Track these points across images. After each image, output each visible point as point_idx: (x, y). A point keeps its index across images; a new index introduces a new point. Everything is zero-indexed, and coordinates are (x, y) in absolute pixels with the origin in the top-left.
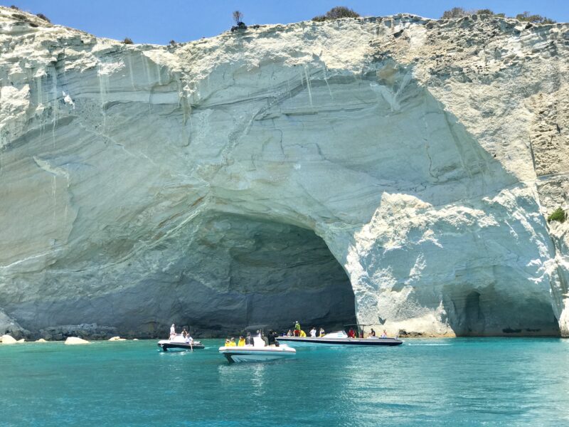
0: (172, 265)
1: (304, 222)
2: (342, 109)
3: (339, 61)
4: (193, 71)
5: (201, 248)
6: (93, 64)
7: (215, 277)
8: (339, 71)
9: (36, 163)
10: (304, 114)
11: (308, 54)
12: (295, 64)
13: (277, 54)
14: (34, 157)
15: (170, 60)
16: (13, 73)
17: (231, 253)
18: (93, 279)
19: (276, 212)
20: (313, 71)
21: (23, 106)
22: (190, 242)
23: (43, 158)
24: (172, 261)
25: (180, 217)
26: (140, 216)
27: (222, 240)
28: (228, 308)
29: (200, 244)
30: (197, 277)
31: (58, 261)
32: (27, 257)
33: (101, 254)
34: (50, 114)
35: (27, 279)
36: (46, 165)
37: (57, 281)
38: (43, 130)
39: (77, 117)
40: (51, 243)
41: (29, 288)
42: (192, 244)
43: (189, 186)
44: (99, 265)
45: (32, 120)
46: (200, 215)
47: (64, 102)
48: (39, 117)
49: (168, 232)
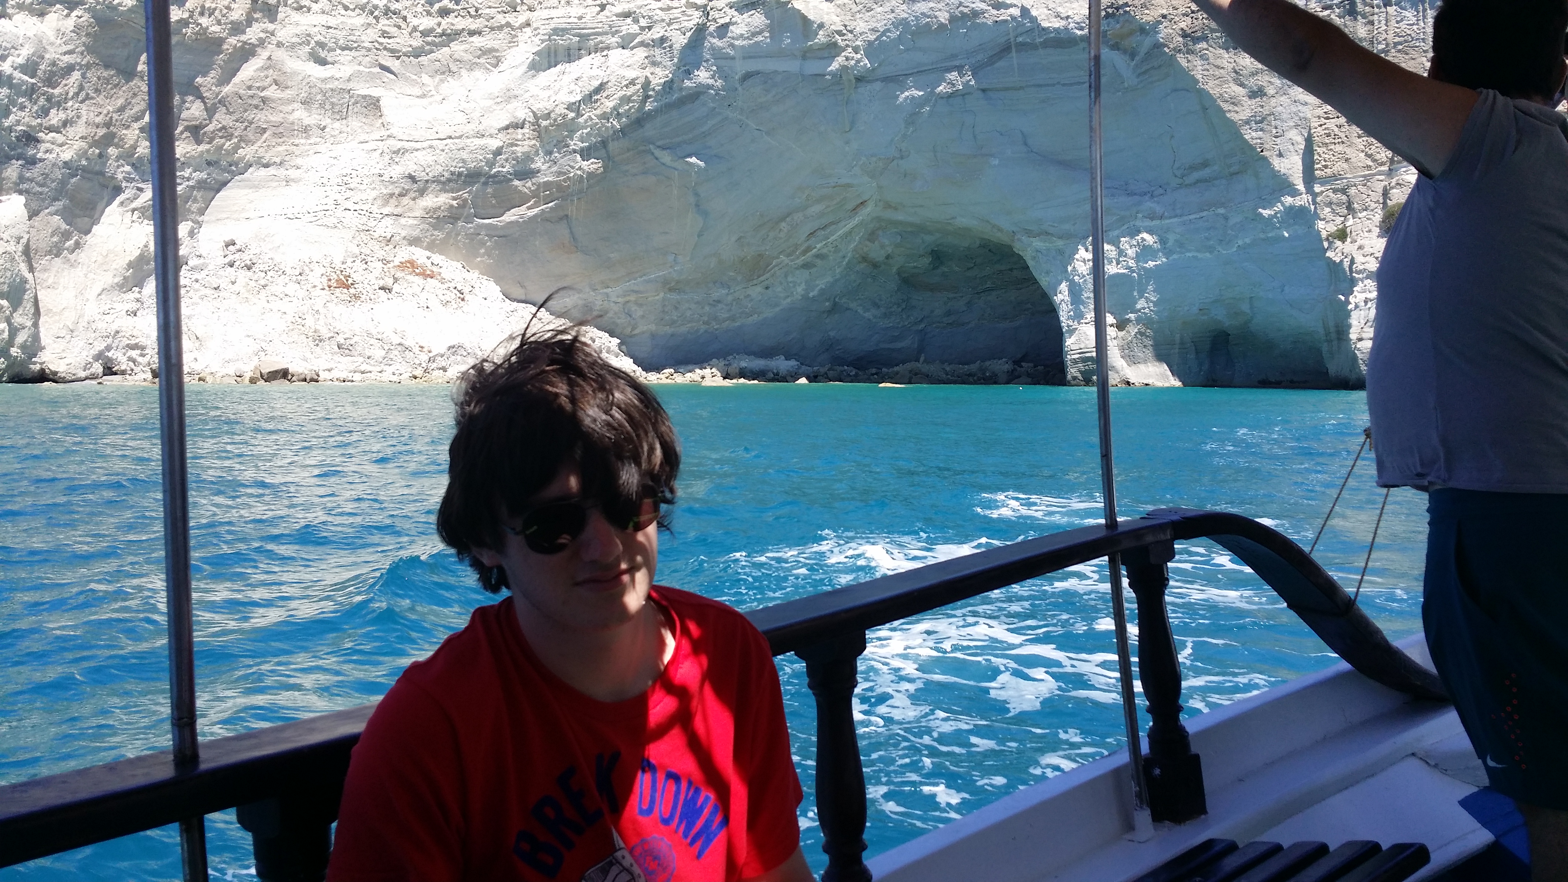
0: (822, 289)
1: (999, 234)
2: (1058, 83)
3: (1058, 16)
4: (858, 29)
5: (863, 266)
6: (727, 20)
7: (876, 305)
8: (1057, 30)
9: (653, 154)
10: (1007, 89)
11: (1015, 6)
12: (998, 19)
13: (973, 6)
14: (651, 147)
15: (828, 14)
16: (624, 32)
17: (899, 273)
18: (720, 306)
19: (963, 221)
20: (1020, 30)
21: (637, 78)
22: (847, 260)
23: (663, 148)
24: (822, 284)
25: (834, 226)
26: (783, 224)
27: (888, 257)
28: (892, 346)
29: (859, 262)
30: (853, 305)
31: (678, 282)
32: (641, 277)
33: (731, 274)
34: (670, 88)
35: (641, 305)
36: (666, 157)
37: (676, 308)
38: (661, 111)
39: (705, 92)
40: (671, 258)
41: (643, 317)
42: (849, 261)
43: (849, 186)
44: (729, 288)
45: (648, 97)
46: (861, 224)
47: (688, 73)
48: (657, 93)
49: (818, 246)
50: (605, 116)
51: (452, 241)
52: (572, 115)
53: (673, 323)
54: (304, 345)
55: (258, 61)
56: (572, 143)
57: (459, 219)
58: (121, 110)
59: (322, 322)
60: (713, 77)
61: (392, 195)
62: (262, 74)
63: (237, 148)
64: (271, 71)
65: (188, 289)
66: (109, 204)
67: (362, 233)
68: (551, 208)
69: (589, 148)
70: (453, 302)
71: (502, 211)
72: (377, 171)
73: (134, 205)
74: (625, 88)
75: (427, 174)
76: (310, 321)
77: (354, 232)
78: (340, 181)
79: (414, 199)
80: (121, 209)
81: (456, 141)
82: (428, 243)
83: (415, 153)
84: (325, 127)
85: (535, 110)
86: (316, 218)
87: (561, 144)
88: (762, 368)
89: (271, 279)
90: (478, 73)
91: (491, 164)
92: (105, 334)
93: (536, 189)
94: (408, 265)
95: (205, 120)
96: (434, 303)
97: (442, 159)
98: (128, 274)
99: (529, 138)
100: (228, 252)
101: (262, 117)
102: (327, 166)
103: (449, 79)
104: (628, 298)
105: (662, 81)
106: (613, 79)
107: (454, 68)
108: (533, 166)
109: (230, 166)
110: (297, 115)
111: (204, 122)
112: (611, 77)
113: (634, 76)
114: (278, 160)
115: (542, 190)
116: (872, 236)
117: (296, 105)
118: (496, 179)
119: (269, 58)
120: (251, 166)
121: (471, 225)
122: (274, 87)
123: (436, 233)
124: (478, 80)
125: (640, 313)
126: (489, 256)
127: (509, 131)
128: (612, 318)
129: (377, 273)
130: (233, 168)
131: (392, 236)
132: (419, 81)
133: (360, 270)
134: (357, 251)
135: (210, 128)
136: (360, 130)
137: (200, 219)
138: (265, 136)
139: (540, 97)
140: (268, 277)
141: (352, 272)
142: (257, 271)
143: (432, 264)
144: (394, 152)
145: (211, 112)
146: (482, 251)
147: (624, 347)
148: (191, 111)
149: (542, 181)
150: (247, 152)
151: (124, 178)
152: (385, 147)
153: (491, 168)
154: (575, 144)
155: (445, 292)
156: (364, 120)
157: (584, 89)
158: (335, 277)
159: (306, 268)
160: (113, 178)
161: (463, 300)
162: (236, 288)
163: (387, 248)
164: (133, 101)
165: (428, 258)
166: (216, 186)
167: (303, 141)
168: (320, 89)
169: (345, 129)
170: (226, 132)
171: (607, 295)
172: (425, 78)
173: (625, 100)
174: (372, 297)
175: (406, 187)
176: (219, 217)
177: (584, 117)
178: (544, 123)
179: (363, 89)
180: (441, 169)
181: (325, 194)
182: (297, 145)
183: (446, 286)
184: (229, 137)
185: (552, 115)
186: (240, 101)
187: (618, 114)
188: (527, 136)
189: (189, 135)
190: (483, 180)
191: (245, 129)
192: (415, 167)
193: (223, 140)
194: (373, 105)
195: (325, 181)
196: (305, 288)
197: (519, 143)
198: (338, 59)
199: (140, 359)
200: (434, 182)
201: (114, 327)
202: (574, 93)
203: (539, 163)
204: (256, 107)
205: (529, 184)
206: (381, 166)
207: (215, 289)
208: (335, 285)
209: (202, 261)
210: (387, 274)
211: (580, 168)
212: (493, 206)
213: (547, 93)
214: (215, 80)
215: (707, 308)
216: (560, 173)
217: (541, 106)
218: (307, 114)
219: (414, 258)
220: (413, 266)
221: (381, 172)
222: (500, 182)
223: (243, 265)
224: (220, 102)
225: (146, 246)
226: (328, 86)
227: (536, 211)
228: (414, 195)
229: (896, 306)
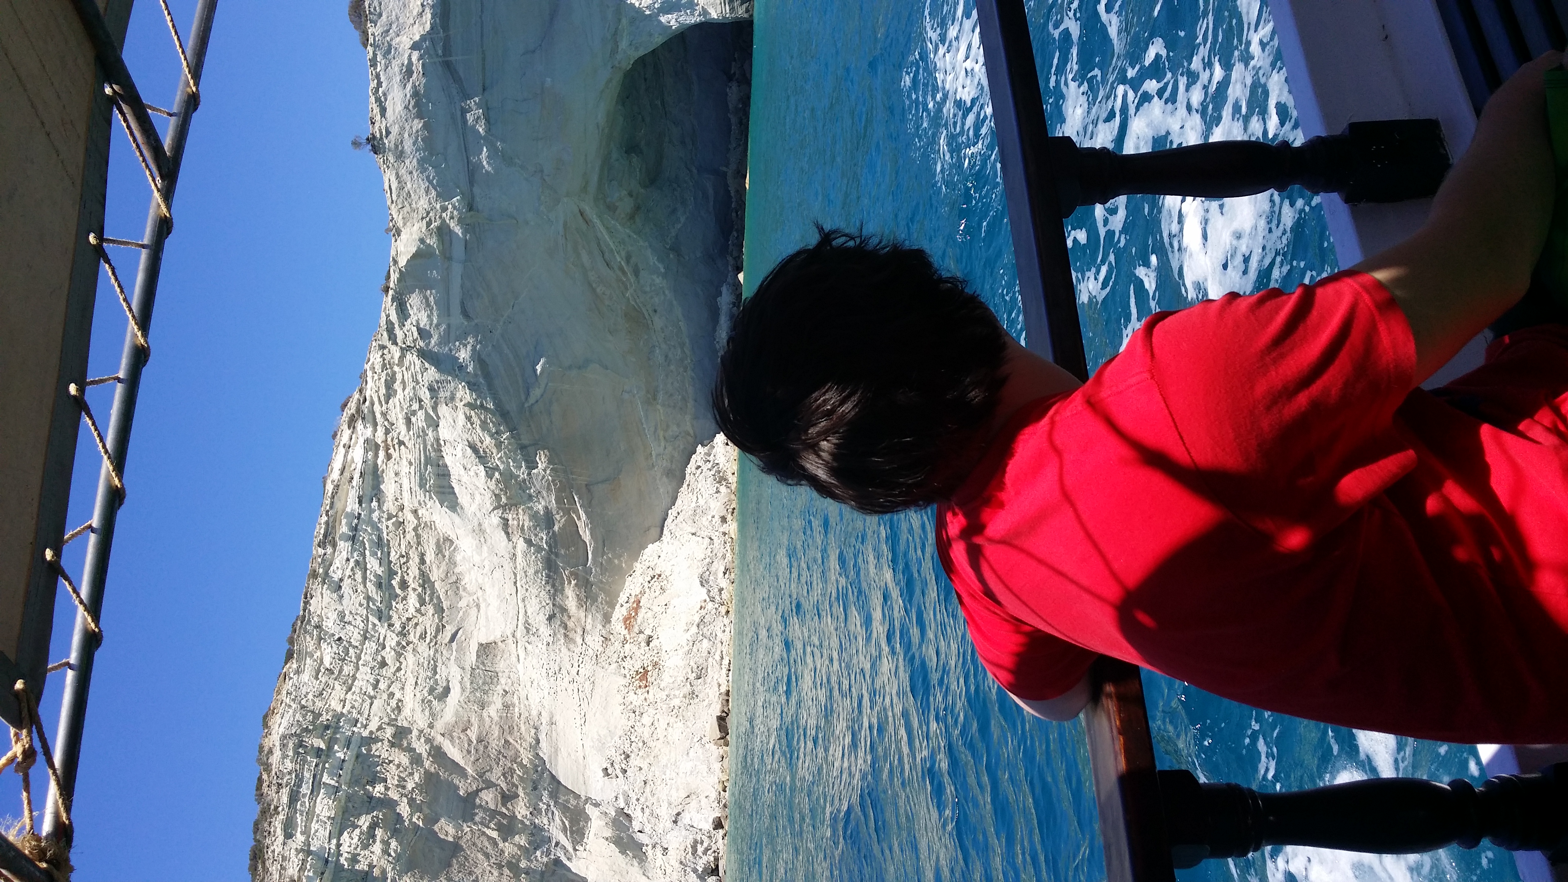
0: (658, 260)
1: (614, 82)
2: (481, 17)
3: (421, 15)
4: (426, 206)
5: (637, 219)
6: (414, 329)
7: (674, 211)
8: (434, 16)
9: (532, 405)
10: (484, 69)
11: (410, 56)
12: (422, 72)
13: (408, 96)
14: (526, 405)
15: (411, 234)
16: (424, 424)
17: (646, 187)
18: (670, 355)
20: (432, 52)
21: (465, 414)
22: (632, 234)
23: (528, 394)
24: (653, 259)
25: (602, 243)
26: (598, 290)
27: (630, 195)
29: (634, 222)
30: (673, 233)
31: (648, 392)
32: (642, 424)
33: (642, 343)
34: (475, 384)
35: (668, 426)
36: (536, 393)
37: (671, 395)
38: (495, 394)
39: (479, 353)
40: (626, 396)
41: (678, 425)
42: (634, 232)
43: (565, 224)
44: (654, 346)
45: (482, 406)
46: (600, 217)
47: (461, 367)
48: (479, 396)
49: (619, 259)
50: (499, 445)
51: (607, 587)
52: (497, 474)
53: (684, 399)
54: (697, 707)
55: (445, 744)
56: (522, 476)
57: (588, 580)
58: (487, 856)
59: (677, 693)
60: (465, 346)
61: (566, 636)
62: (457, 741)
63: (521, 765)
64: (454, 734)
65: (645, 807)
66: (569, 870)
67: (599, 661)
68: (579, 498)
69: (526, 461)
70: (662, 584)
71: (581, 543)
72: (544, 647)
73: (571, 849)
74: (474, 426)
75: (547, 604)
76: (676, 702)
77: (598, 667)
78: (553, 678)
79: (570, 617)
80: (574, 860)
81: (518, 578)
82: (608, 607)
83: (529, 614)
84: (505, 691)
85: (492, 508)
86: (585, 698)
87: (523, 486)
89: (638, 738)
90: (458, 558)
91: (539, 549)
92: (683, 873)
93: (563, 511)
94: (628, 622)
95: (497, 790)
96: (662, 600)
97: (535, 591)
98: (631, 854)
99: (517, 514)
100: (614, 774)
101: (495, 744)
102: (539, 689)
103: (463, 583)
104: (661, 437)
105: (468, 391)
106: (466, 436)
107: (454, 578)
108: (542, 513)
109: (537, 771)
110: (493, 714)
111: (499, 790)
112: (464, 438)
113: (463, 417)
114: (533, 731)
115: (563, 506)
116: (611, 208)
117: (485, 714)
118: (553, 545)
119: (443, 735)
120: (537, 754)
121: (594, 570)
122: (468, 732)
123: (600, 600)
124: (464, 558)
125: (675, 428)
126: (621, 556)
127: (510, 532)
128: (679, 452)
129: (635, 649)
130: (539, 769)
131: (602, 636)
132: (464, 609)
133: (631, 662)
134: (614, 666)
135: (504, 786)
136: (508, 661)
137: (584, 798)
138: (511, 741)
139: (481, 501)
140: (636, 740)
141: (633, 669)
142: (630, 749)
143: (627, 602)
144: (528, 632)
145: (489, 785)
146: (616, 561)
147: (705, 442)
148: (489, 800)
149: (555, 505)
150: (526, 757)
151: (546, 856)
152: (523, 639)
153: (544, 549)
154: (523, 474)
155: (652, 590)
156: (499, 658)
157: (474, 463)
158: (637, 682)
159: (629, 708)
160: (546, 865)
161: (660, 576)
162: (645, 766)
163: (613, 640)
164: (480, 846)
165: (622, 606)
166: (555, 784)
167: (517, 710)
168: (471, 693)
169: (506, 674)
170: (508, 773)
171: (658, 455)
172: (462, 604)
173: (484, 426)
174: (656, 651)
175: (559, 623)
176: (583, 783)
177: (499, 463)
178: (504, 500)
179: (471, 658)
180: (543, 593)
181: (564, 691)
182: (520, 715)
183: (647, 590)
184: (512, 771)
185: (497, 492)
186: (480, 760)
187: (497, 433)
188: (515, 516)
189: (509, 803)
190: (553, 557)
191: (506, 757)
192: (541, 614)
193: (515, 776)
194: (485, 649)
195: (552, 691)
196: (646, 708)
197: (521, 524)
198: (444, 677)
199: (705, 845)
200: (554, 599)
201: (677, 865)
202: (478, 472)
203: (540, 507)
204: (486, 747)
205: (558, 517)
206: (540, 645)
207: (645, 783)
208: (644, 682)
209: (621, 797)
210: (636, 639)
211: (545, 470)
212: (577, 549)
213: (478, 497)
214: (462, 780)
215: (672, 367)
216: (549, 489)
217: (488, 502)
218: (493, 705)
219: (621, 618)
220: (629, 618)
221: (545, 643)
222: (556, 542)
223: (624, 762)
224: (481, 777)
225: (607, 839)
226: (468, 687)
227: (581, 512)
228: (566, 617)
229: (675, 192)
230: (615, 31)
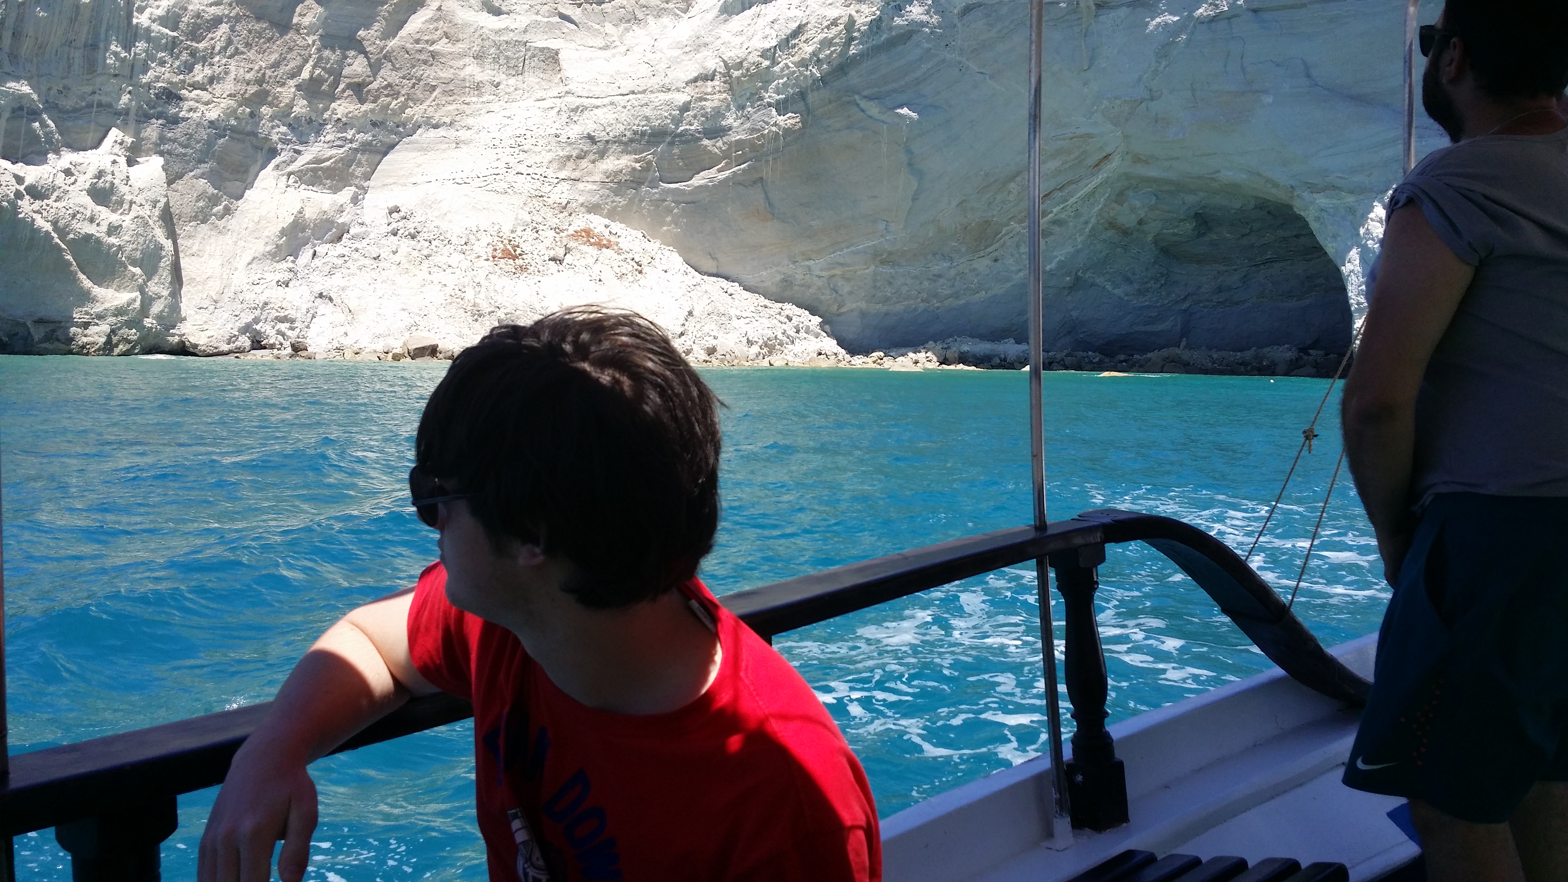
0: (1061, 261)
1: (1274, 191)
5: (1110, 233)
7: (1128, 280)
9: (858, 105)
14: (857, 97)
17: (1156, 242)
18: (942, 281)
19: (1228, 175)
21: (840, 17)
22: (1090, 226)
23: (869, 98)
24: (1060, 254)
25: (1074, 186)
26: (1012, 185)
27: (1141, 222)
28: (1149, 328)
29: (1106, 229)
30: (1100, 280)
31: (890, 253)
32: (848, 248)
33: (954, 244)
34: (879, 28)
35: (848, 280)
36: (873, 109)
37: (890, 283)
38: (868, 54)
39: (919, 31)
40: (881, 226)
41: (851, 293)
42: (1093, 228)
43: (1089, 136)
44: (951, 260)
45: (853, 39)
46: (1105, 182)
47: (899, 8)
48: (863, 34)
49: (1055, 210)
50: (803, 64)
51: (635, 208)
52: (766, 63)
53: (887, 300)
54: (462, 320)
55: (427, 12)
56: (767, 96)
57: (643, 183)
58: (276, 65)
59: (482, 295)
60: (928, 13)
61: (569, 158)
62: (431, 27)
63: (404, 107)
64: (442, 22)
65: (346, 258)
66: (263, 167)
67: (534, 199)
68: (744, 170)
69: (785, 101)
70: (630, 274)
71: (689, 174)
72: (553, 131)
73: (290, 169)
74: (826, 30)
75: (608, 134)
76: (470, 294)
77: (525, 198)
78: (514, 143)
79: (593, 162)
80: (275, 173)
81: (639, 96)
82: (608, 210)
83: (596, 111)
84: (498, 84)
85: (726, 59)
86: (486, 183)
87: (755, 97)
88: (988, 352)
89: (435, 249)
90: (666, 20)
91: (677, 121)
92: (253, 306)
93: (728, 149)
94: (583, 234)
95: (369, 77)
96: (608, 276)
97: (623, 117)
98: (281, 242)
99: (720, 91)
100: (392, 220)
101: (431, 74)
102: (500, 126)
103: (634, 27)
104: (834, 272)
105: (869, 19)
106: (813, 20)
107: (640, 16)
108: (723, 123)
109: (398, 127)
110: (468, 70)
111: (368, 79)
112: (811, 18)
113: (836, 15)
114: (448, 120)
115: (733, 149)
116: (1120, 197)
117: (467, 60)
118: (684, 138)
119: (439, 9)
120: (419, 127)
121: (656, 191)
122: (445, 40)
123: (617, 199)
124: (665, 27)
125: (847, 289)
126: (676, 224)
127: (698, 84)
128: (815, 294)
129: (548, 243)
130: (401, 129)
131: (568, 202)
132: (602, 30)
133: (530, 239)
134: (528, 218)
135: (375, 85)
136: (537, 87)
137: (366, 184)
138: (435, 94)
139: (733, 44)
140: (433, 247)
141: (521, 241)
142: (421, 240)
143: (610, 233)
144: (572, 110)
145: (375, 68)
146: (669, 219)
147: (827, 327)
148: (354, 67)
149: (733, 139)
150: (415, 112)
151: (280, 139)
152: (563, 105)
153: (677, 126)
154: (770, 97)
155: (622, 263)
156: (542, 75)
157: (780, 33)
158: (502, 246)
159: (471, 237)
160: (267, 139)
161: (640, 272)
162: (397, 258)
163: (561, 216)
164: (289, 56)
165: (606, 226)
166: (384, 149)
167: (474, 99)
168: (494, 41)
169: (521, 86)
170: (392, 90)
171: (809, 268)
172: (609, 28)
173: (826, 43)
174: (541, 269)
175: (585, 149)
176: (385, 182)
177: (782, 64)
178: (736, 74)
179: (540, 41)
180: (622, 128)
181: (496, 157)
182: (468, 104)
183: (623, 257)
184: (396, 95)
185: (745, 64)
186: (407, 56)
187: (819, 60)
188: (718, 88)
189: (351, 93)
190: (669, 139)
191: (413, 87)
192: (595, 126)
193: (389, 99)
194: (551, 58)
195: (497, 142)
196: (469, 258)
197: (708, 97)
198: (514, 8)
199: (289, 333)
200: (615, 142)
201: (263, 298)
202: (770, 37)
203: (730, 120)
204: (425, 62)
205: (720, 144)
206: (557, 125)
207: (375, 259)
208: (500, 255)
209: (364, 229)
210: (559, 243)
211: (775, 124)
212: (680, 169)
213: (739, 40)
214: (379, 33)
215: (926, 283)
216: (753, 130)
217: (732, 54)
218: (479, 69)
219: (592, 226)
220: (588, 236)
221: (558, 132)
222: (687, 142)
223: (407, 233)
224: (385, 57)
225: (300, 213)
226: (502, 38)
227: (727, 173)
228: (593, 157)
229: (1152, 282)
230: (1337, 188)
